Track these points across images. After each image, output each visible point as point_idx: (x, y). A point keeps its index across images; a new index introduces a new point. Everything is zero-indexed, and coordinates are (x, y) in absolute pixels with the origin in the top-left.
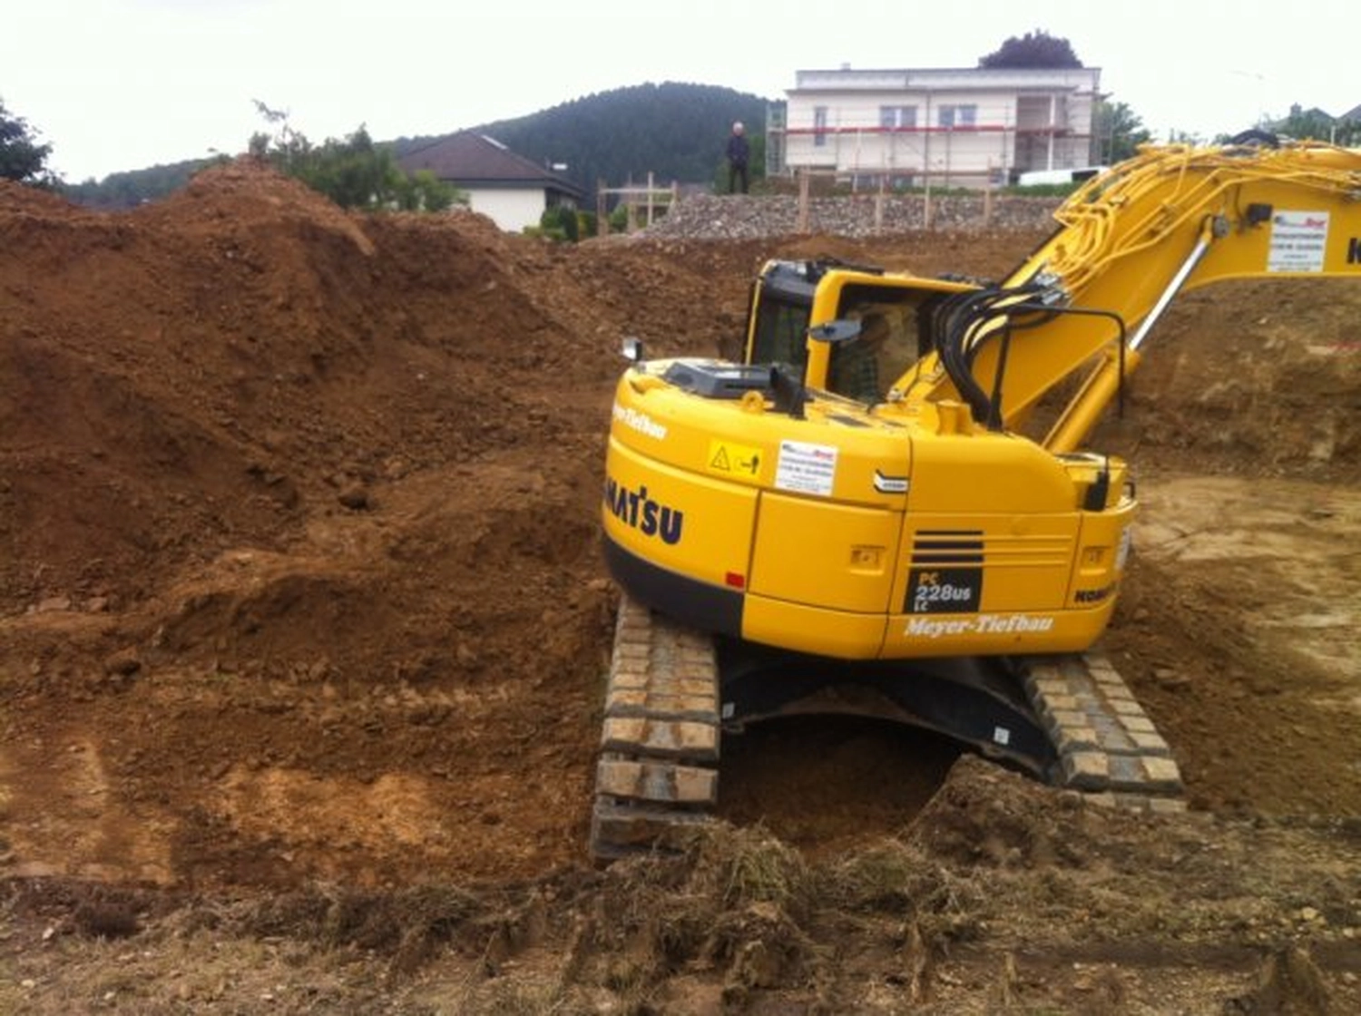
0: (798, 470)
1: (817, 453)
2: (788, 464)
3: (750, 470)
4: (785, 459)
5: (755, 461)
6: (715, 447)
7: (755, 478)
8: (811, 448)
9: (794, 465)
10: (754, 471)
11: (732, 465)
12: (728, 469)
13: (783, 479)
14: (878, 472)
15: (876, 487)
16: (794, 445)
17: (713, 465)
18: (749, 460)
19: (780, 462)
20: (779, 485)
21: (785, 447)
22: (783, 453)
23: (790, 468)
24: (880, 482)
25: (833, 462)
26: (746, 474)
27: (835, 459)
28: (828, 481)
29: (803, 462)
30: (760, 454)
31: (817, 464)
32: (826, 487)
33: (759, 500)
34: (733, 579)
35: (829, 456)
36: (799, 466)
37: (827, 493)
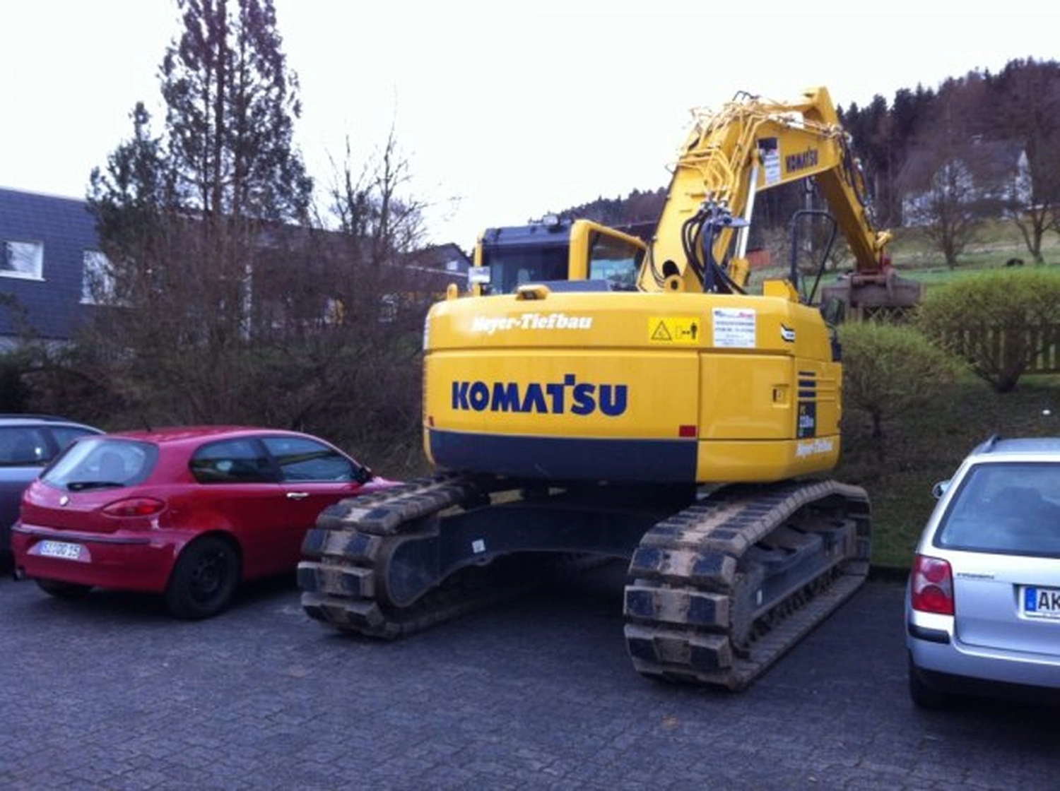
0: (730, 330)
1: (742, 315)
2: (721, 326)
3: (690, 336)
4: (718, 323)
5: (694, 328)
6: (653, 324)
7: (697, 342)
8: (737, 311)
9: (726, 327)
10: (694, 337)
11: (673, 336)
12: (670, 338)
13: (719, 340)
14: (783, 326)
15: (783, 337)
16: (723, 310)
17: (653, 338)
18: (689, 329)
19: (715, 326)
20: (717, 344)
21: (717, 313)
22: (716, 318)
23: (724, 330)
24: (784, 333)
25: (754, 321)
26: (687, 340)
27: (754, 317)
28: (752, 336)
29: (732, 323)
30: (697, 322)
31: (742, 324)
32: (751, 341)
33: (700, 361)
34: (687, 430)
35: (750, 316)
36: (730, 326)
37: (752, 345)
